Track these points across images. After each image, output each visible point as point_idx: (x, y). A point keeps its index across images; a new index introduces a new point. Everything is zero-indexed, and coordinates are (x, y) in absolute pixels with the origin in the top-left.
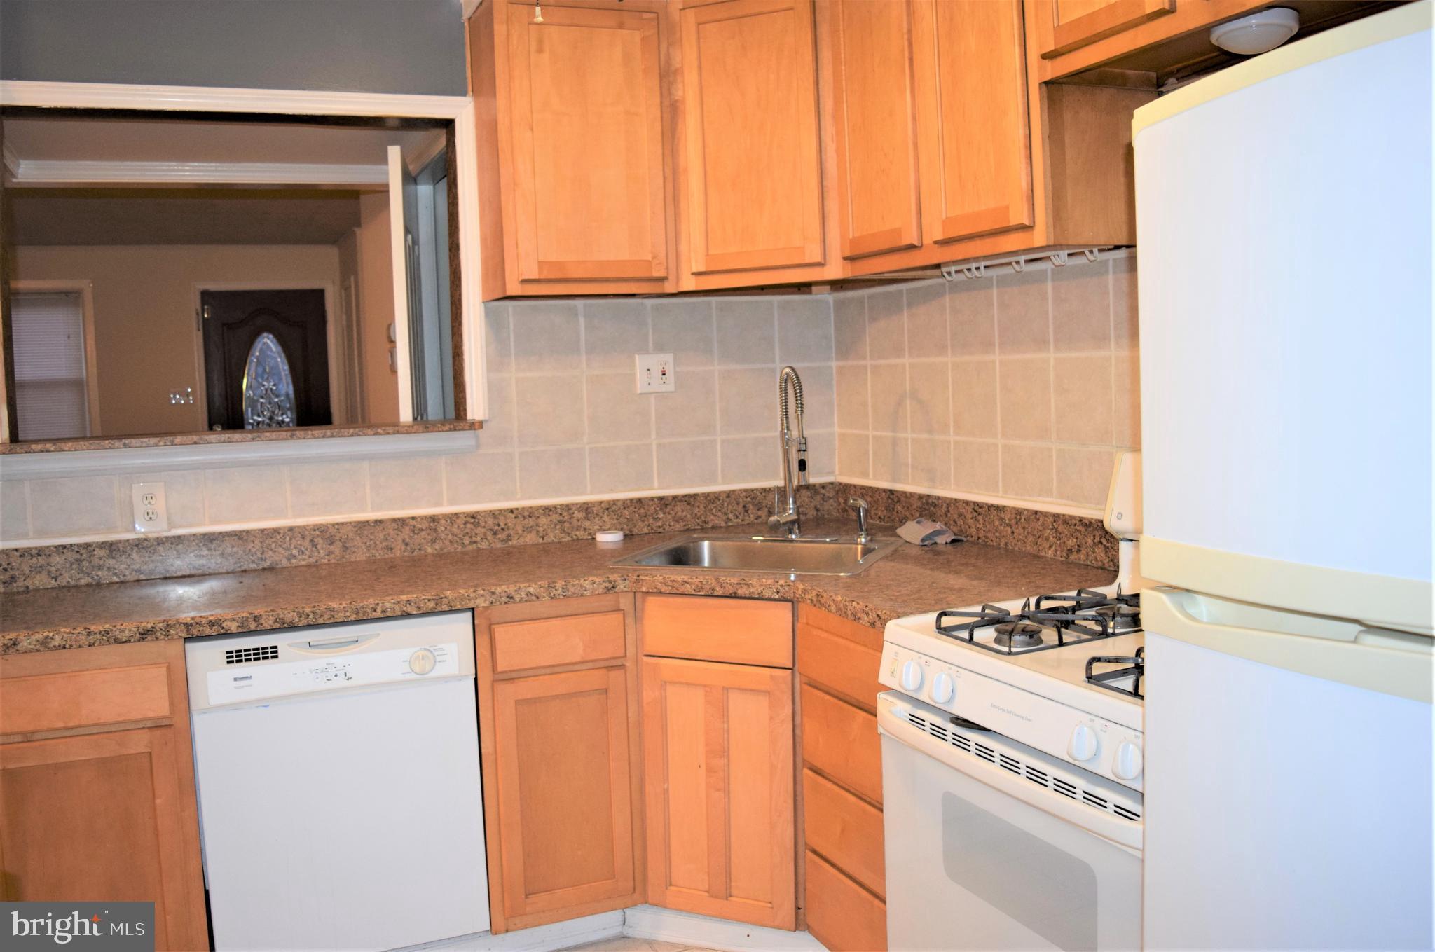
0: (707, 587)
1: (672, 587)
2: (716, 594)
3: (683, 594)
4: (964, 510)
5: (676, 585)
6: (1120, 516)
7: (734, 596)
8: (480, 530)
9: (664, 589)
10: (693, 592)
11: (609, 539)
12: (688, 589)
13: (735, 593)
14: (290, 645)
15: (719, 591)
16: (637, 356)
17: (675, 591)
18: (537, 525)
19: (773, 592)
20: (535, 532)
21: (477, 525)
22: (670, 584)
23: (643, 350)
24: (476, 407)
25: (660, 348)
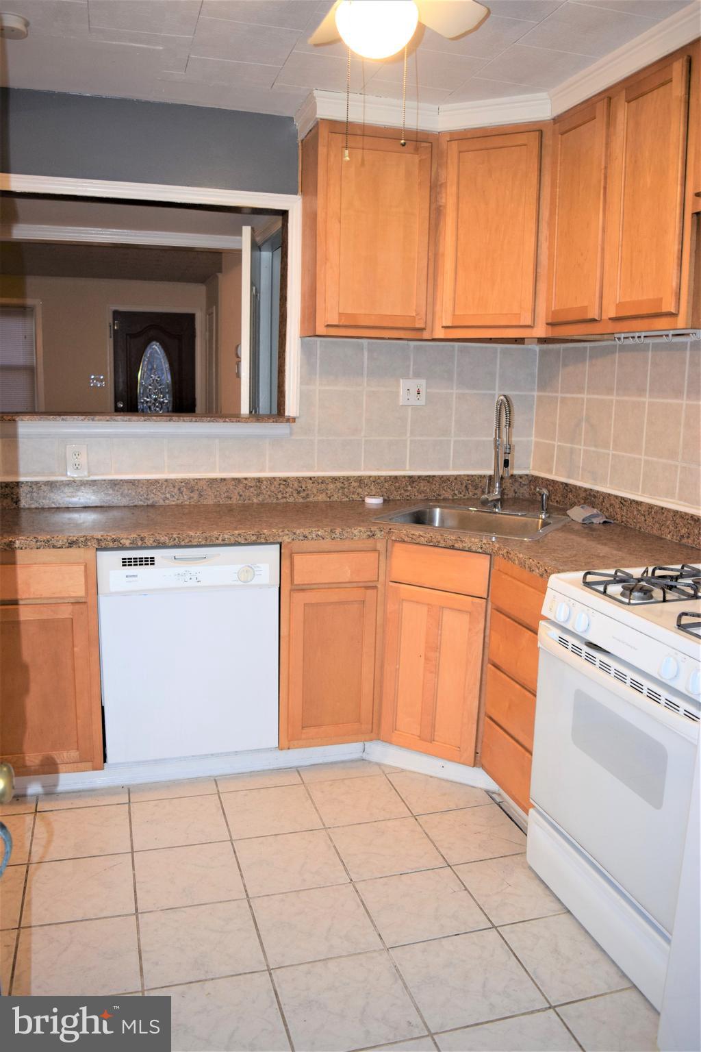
0: (435, 540)
1: (412, 538)
2: (440, 545)
3: (419, 543)
5: (414, 537)
8: (289, 490)
9: (406, 539)
10: (426, 543)
11: (374, 501)
12: (423, 540)
13: (454, 546)
14: (162, 557)
15: (443, 543)
16: (401, 380)
17: (414, 541)
18: (327, 489)
19: (479, 547)
20: (324, 494)
21: (287, 486)
22: (411, 536)
23: (405, 376)
24: (291, 408)
25: (417, 375)
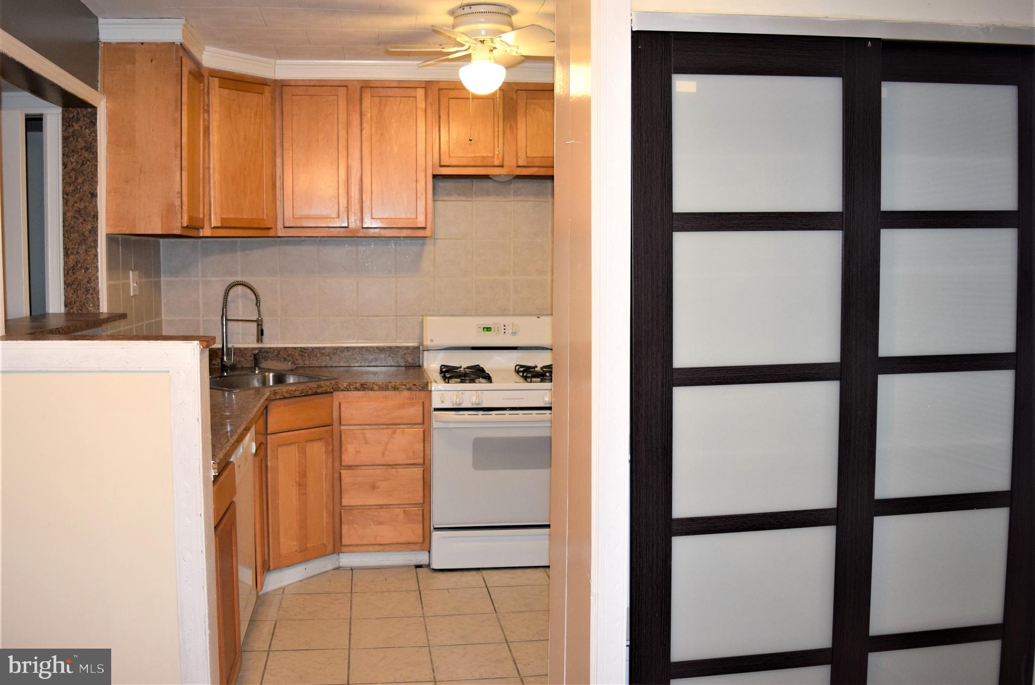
0: (305, 391)
1: (290, 394)
2: (309, 394)
3: (295, 397)
4: (292, 352)
5: (292, 392)
6: (432, 341)
7: (316, 394)
9: (287, 395)
10: (299, 395)
12: (297, 393)
13: (316, 392)
15: (310, 392)
17: (292, 396)
19: (331, 389)
22: (289, 392)
